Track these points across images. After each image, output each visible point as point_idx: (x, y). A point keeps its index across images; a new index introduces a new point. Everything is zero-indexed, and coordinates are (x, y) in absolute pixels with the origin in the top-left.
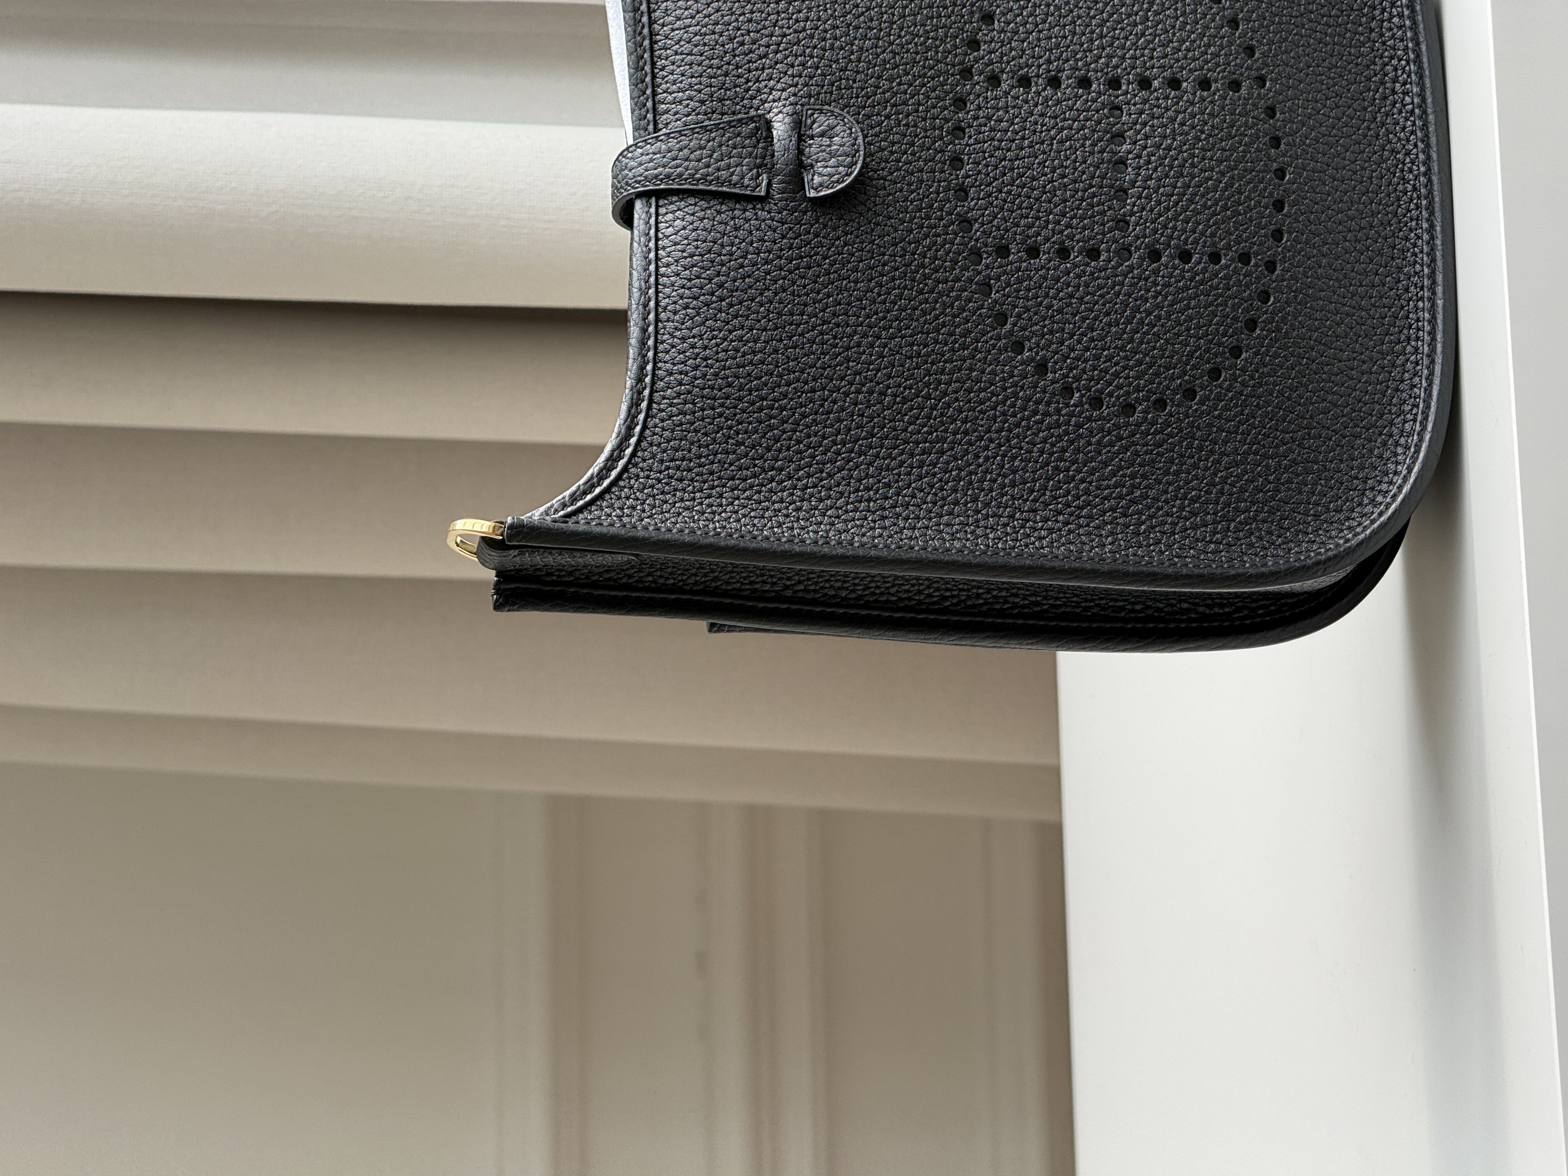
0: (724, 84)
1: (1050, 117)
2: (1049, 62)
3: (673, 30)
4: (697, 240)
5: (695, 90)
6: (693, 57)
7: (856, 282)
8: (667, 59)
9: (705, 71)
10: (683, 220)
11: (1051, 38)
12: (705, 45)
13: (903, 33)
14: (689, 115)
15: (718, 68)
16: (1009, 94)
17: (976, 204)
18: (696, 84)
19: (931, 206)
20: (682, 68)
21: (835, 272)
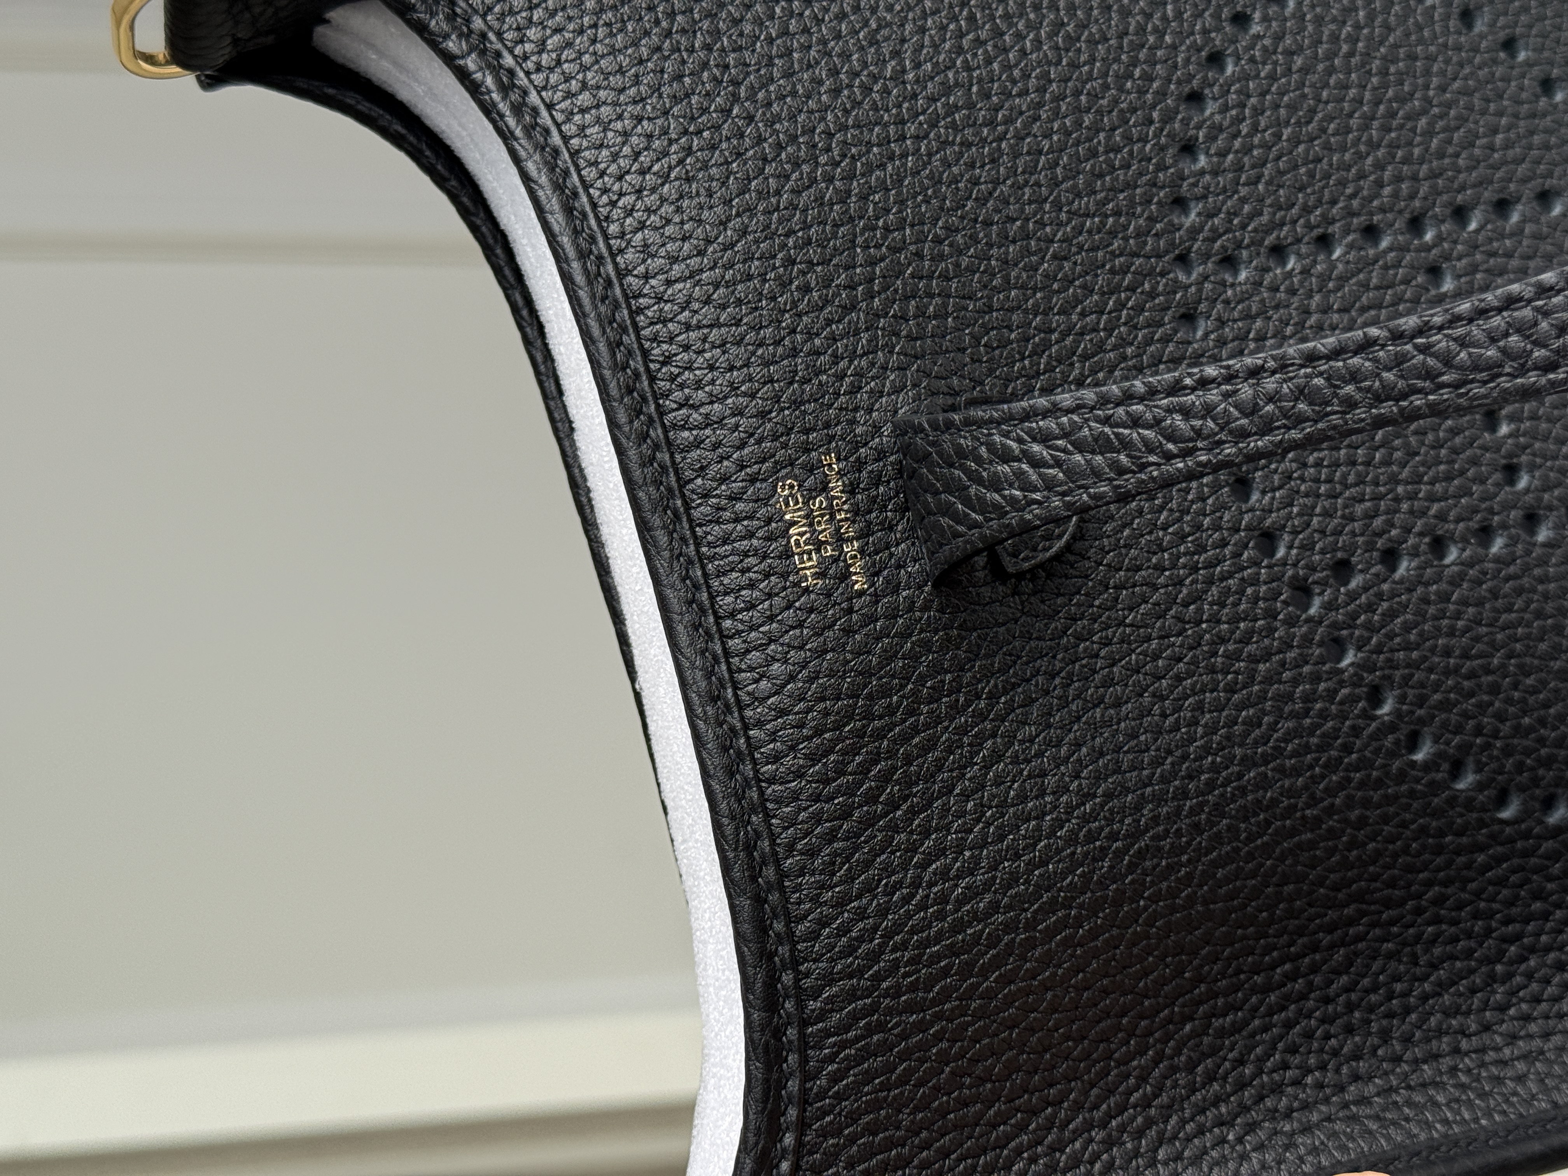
0: (796, 372)
1: (1340, 311)
2: (1307, 210)
3: (669, 283)
4: (823, 699)
5: (745, 394)
6: (724, 330)
7: (1118, 704)
8: (671, 340)
9: (753, 353)
10: (786, 662)
11: (1296, 167)
12: (739, 302)
13: (1064, 216)
14: (742, 445)
15: (777, 343)
16: (1261, 284)
17: (1273, 498)
18: (743, 382)
19: (1198, 527)
20: (708, 355)
21: (1078, 696)
